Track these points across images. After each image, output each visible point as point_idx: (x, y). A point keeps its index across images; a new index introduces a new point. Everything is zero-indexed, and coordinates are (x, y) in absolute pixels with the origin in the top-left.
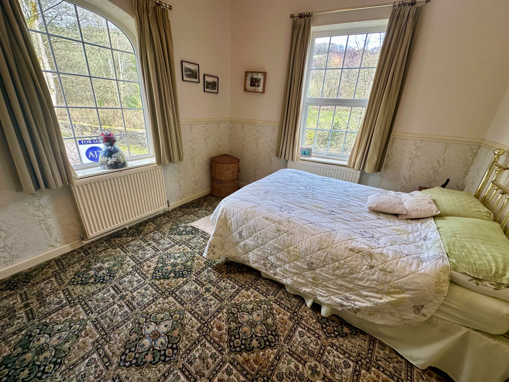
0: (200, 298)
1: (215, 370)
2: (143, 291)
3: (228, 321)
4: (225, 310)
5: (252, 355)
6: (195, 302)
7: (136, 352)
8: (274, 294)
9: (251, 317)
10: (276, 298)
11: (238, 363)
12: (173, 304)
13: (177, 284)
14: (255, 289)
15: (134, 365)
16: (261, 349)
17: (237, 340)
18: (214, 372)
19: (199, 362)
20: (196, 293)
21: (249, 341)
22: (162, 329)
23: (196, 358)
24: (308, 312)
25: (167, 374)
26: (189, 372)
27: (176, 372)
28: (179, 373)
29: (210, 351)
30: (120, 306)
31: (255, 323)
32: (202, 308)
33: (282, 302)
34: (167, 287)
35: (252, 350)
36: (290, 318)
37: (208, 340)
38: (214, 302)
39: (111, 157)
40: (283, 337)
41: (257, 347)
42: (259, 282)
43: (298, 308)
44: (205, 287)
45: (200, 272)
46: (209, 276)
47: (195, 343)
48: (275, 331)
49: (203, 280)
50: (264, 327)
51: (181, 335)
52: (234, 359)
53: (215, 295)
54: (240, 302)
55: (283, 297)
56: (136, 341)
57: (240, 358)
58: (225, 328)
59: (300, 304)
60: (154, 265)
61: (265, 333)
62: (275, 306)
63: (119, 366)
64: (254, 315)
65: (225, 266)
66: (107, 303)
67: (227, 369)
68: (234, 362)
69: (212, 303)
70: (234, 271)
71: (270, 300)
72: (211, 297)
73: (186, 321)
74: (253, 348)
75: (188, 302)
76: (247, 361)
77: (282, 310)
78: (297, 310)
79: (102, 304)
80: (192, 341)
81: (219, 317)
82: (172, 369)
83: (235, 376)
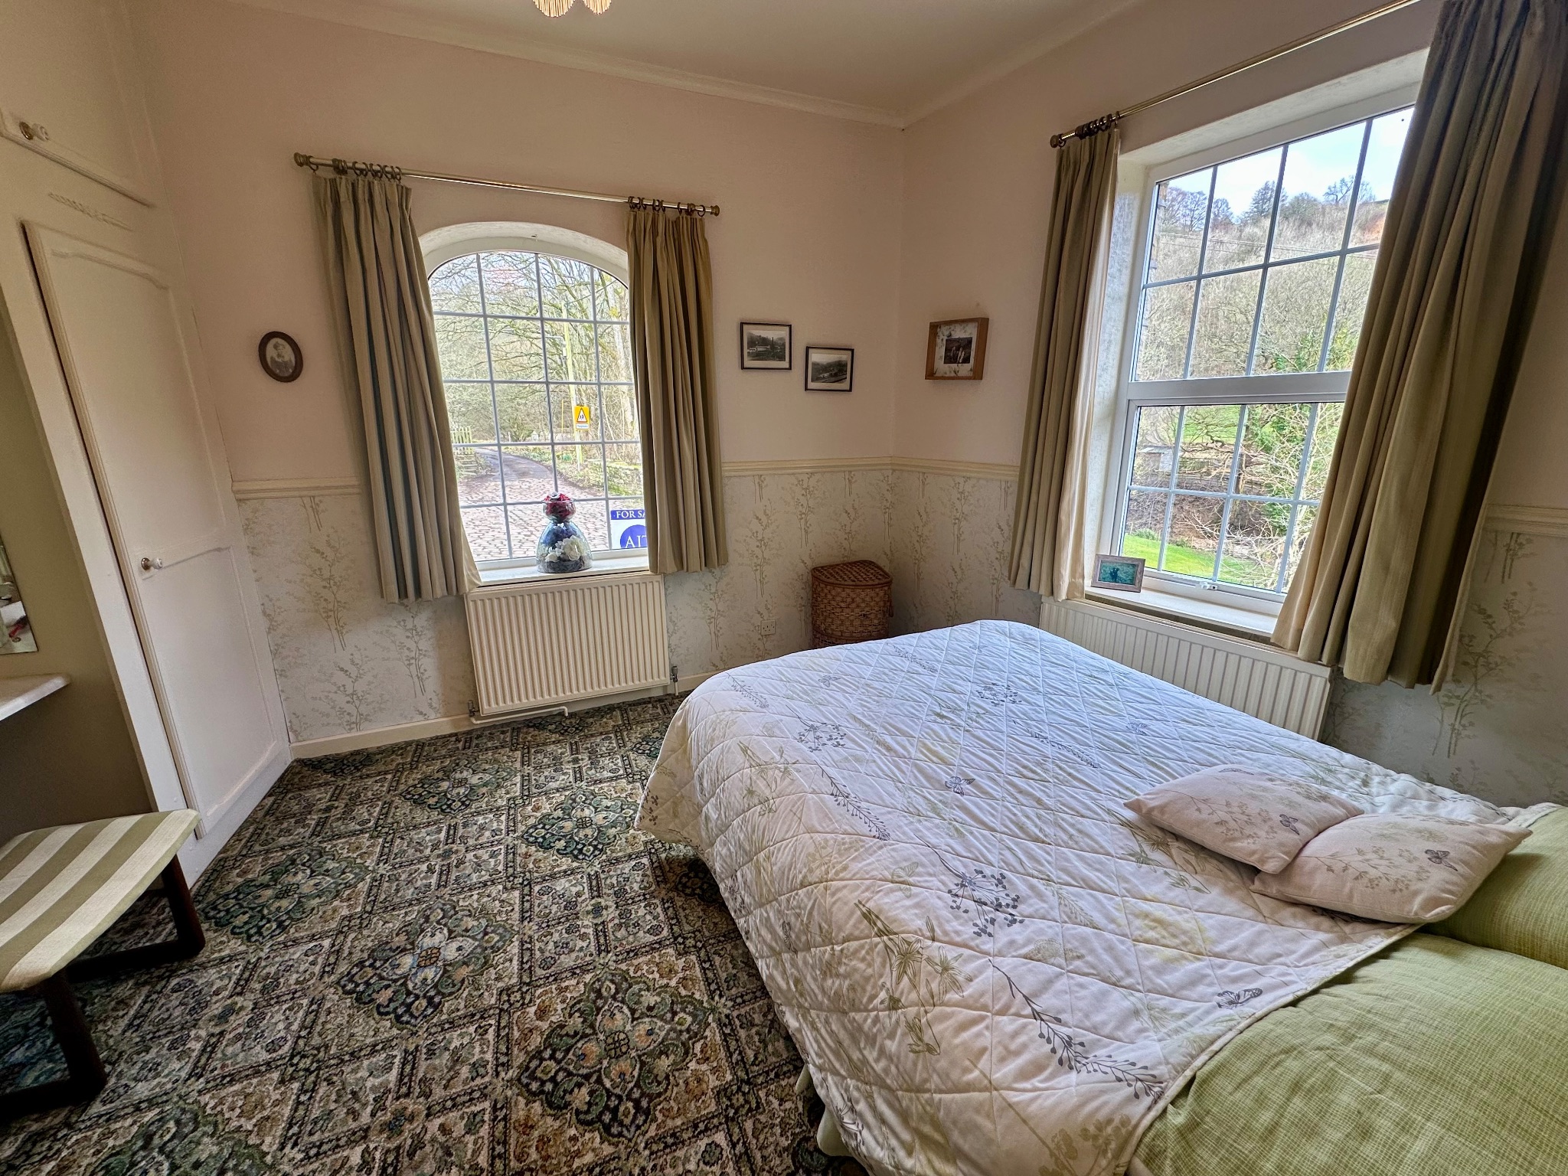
0: (568, 920)
1: (453, 1099)
2: (486, 857)
3: (571, 1007)
4: (588, 978)
5: (549, 1120)
6: (548, 925)
7: (378, 972)
8: (739, 1000)
9: (628, 1027)
10: (735, 1014)
11: (505, 1119)
12: (510, 908)
13: (553, 867)
14: (701, 962)
15: (355, 995)
16: (580, 1121)
17: (552, 1063)
18: (449, 1104)
19: (444, 1062)
20: (571, 905)
21: (572, 1084)
22: (450, 953)
23: (447, 1049)
24: (788, 1105)
25: (379, 1047)
26: (413, 1068)
27: (394, 1053)
28: (397, 1061)
29: (482, 1052)
30: (430, 870)
31: (624, 1050)
32: (551, 946)
33: (742, 1033)
34: (531, 866)
35: (560, 1108)
36: (722, 1092)
37: (499, 1025)
38: (585, 944)
39: (554, 548)
40: (659, 1127)
41: (577, 1110)
42: (729, 947)
43: (772, 1075)
44: (599, 900)
45: (618, 860)
46: (627, 880)
47: (473, 1015)
48: (651, 1098)
49: (608, 881)
50: (636, 1073)
51: (466, 982)
52: (507, 1102)
53: (601, 931)
54: (639, 973)
55: (757, 1021)
56: (394, 951)
57: (520, 1110)
58: (553, 1019)
59: (785, 1069)
60: (546, 808)
61: (624, 1089)
62: (713, 1034)
63: (338, 983)
64: (641, 1026)
65: (685, 869)
66: (418, 854)
67: (475, 1115)
68: (501, 1109)
69: (580, 944)
70: (694, 890)
71: (713, 1010)
72: (590, 931)
73: (499, 958)
74: (567, 1105)
75: (537, 919)
76: (526, 1126)
77: (722, 1054)
78: (760, 1080)
79: (411, 851)
80: (471, 1009)
81: (563, 985)
82: (393, 1044)
83: (475, 1143)
